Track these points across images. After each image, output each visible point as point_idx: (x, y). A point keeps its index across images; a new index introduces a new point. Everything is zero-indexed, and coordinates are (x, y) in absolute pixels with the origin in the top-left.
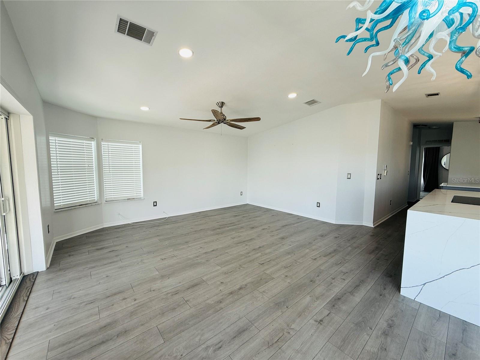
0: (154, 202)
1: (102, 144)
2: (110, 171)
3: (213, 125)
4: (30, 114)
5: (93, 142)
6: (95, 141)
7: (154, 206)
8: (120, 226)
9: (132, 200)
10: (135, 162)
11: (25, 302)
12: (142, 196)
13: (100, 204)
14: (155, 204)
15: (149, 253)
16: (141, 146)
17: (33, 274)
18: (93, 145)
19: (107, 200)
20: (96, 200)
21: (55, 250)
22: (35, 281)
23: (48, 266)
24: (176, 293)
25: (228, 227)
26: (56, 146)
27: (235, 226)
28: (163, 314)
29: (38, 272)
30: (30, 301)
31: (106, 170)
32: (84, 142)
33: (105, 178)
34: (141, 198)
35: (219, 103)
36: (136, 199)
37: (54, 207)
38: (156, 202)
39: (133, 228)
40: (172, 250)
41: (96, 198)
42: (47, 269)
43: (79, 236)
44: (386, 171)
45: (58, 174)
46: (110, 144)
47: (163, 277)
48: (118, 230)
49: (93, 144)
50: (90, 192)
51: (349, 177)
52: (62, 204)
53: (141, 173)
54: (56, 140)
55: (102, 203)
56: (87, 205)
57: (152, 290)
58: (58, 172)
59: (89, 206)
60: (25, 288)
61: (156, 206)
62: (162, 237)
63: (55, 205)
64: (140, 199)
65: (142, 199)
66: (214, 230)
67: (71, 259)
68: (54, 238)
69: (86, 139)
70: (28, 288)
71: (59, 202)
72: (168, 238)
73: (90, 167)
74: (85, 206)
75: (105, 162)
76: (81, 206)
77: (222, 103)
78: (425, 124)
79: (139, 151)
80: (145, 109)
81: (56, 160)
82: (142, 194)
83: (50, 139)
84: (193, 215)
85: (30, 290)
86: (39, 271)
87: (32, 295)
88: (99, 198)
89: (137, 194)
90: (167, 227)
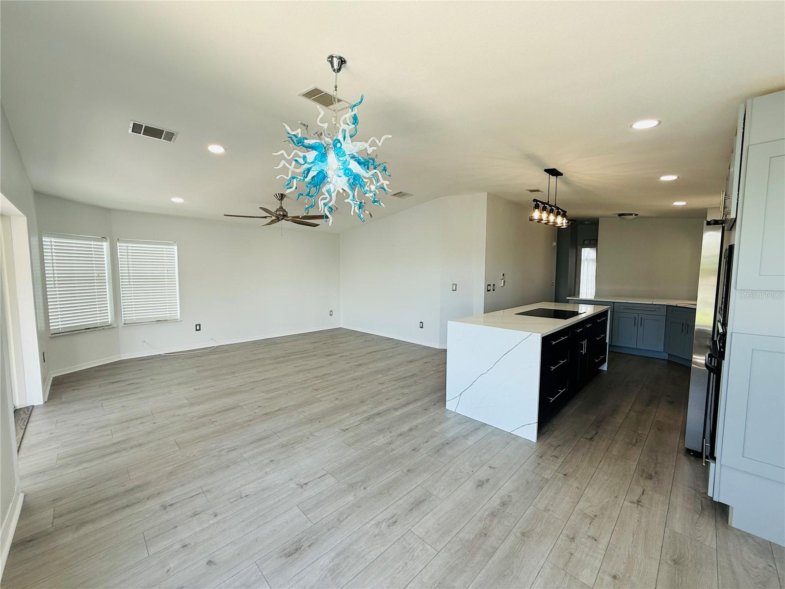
0: (196, 325)
1: (118, 245)
2: (129, 282)
3: (272, 222)
4: (22, 214)
5: (104, 243)
6: (109, 241)
7: (197, 330)
8: (145, 358)
9: (163, 322)
10: (168, 270)
11: (23, 430)
12: (179, 317)
13: (115, 328)
14: (198, 328)
15: (180, 384)
16: (176, 247)
17: (28, 408)
18: (104, 247)
19: (126, 322)
20: (110, 322)
21: (52, 385)
22: (31, 413)
23: (46, 400)
24: (205, 416)
25: (296, 355)
26: (52, 249)
27: (306, 354)
28: (184, 432)
29: (33, 406)
30: (29, 429)
31: (123, 282)
32: (92, 243)
33: (124, 292)
34: (177, 319)
35: (278, 194)
36: (169, 320)
37: (50, 332)
38: (200, 325)
39: (165, 360)
40: (212, 380)
41: (109, 320)
42: (44, 403)
43: (87, 370)
44: (503, 281)
45: (56, 287)
46: (130, 245)
47: (192, 404)
48: (142, 362)
49: (106, 245)
50: (101, 311)
51: (454, 288)
52: (60, 327)
53: (177, 285)
54: (51, 242)
55: (118, 326)
56: (96, 329)
57: (176, 415)
58: (55, 284)
59: (98, 330)
60: (21, 419)
61: (200, 330)
62: (201, 368)
63: (51, 328)
64: (175, 320)
65: (179, 320)
66: (275, 359)
67: (77, 392)
68: (50, 372)
69: (95, 240)
70: (24, 419)
71: (57, 324)
72: (211, 369)
73: (101, 278)
74: (93, 329)
75: (123, 270)
76: (87, 330)
77: (282, 195)
78: (573, 219)
79: (174, 254)
80: (178, 200)
81: (51, 265)
82: (179, 314)
83: (43, 240)
84: (254, 342)
85: (27, 421)
86: (35, 405)
87: (29, 425)
88: (113, 319)
89: (171, 314)
90: (213, 356)
